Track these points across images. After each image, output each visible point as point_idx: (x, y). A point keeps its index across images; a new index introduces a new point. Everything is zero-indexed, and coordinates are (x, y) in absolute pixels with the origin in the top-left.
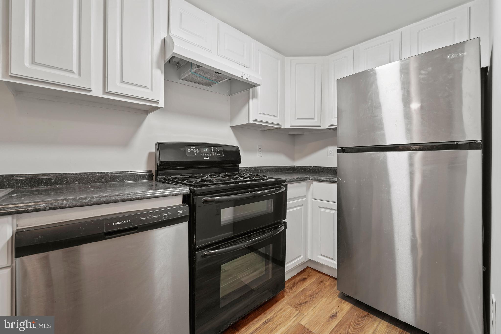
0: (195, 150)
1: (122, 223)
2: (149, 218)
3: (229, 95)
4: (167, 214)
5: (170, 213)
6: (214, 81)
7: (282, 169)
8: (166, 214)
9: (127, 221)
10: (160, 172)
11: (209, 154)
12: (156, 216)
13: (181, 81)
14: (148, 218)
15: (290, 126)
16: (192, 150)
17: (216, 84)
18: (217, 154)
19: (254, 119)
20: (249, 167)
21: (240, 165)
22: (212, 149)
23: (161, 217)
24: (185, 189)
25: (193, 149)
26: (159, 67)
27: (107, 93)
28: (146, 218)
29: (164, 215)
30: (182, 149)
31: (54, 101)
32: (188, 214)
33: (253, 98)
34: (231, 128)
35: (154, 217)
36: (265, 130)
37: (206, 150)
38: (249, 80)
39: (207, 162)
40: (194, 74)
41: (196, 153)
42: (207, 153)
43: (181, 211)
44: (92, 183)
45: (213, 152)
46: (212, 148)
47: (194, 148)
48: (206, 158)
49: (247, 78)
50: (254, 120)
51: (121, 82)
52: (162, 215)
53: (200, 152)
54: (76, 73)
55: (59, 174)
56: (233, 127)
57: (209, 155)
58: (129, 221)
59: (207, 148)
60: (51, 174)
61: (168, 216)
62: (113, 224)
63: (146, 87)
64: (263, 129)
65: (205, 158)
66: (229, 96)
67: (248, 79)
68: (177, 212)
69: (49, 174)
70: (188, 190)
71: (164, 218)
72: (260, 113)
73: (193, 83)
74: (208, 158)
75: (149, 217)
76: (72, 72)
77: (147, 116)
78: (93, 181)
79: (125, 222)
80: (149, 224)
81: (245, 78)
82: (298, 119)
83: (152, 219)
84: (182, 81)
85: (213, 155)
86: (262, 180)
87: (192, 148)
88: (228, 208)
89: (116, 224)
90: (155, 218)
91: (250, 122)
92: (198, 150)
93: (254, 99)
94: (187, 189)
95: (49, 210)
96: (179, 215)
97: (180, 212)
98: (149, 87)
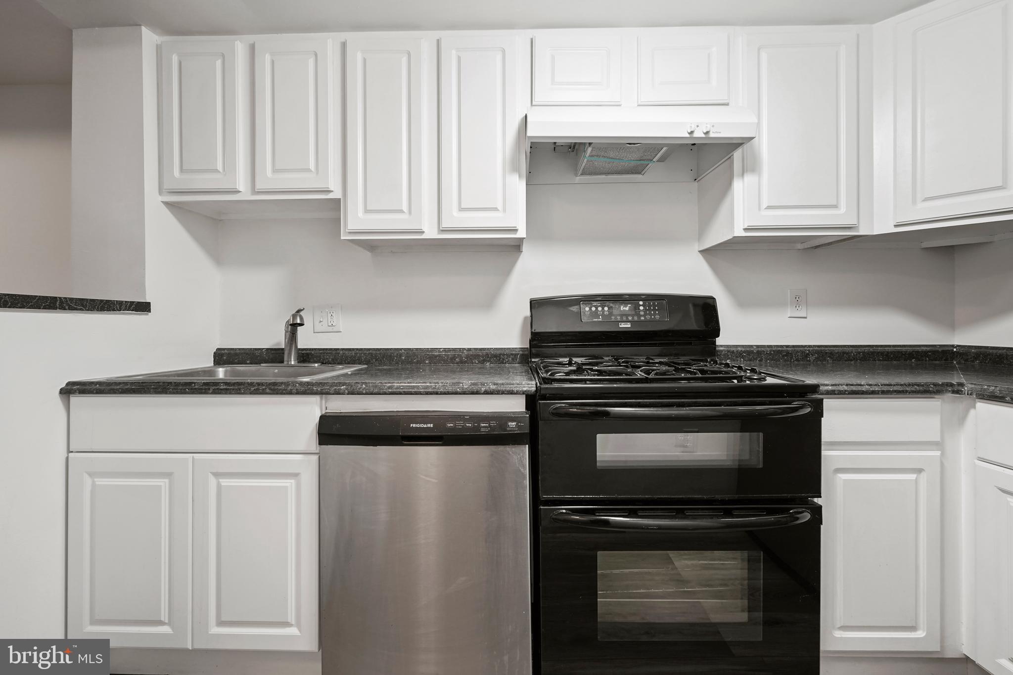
0: (600, 309)
1: (422, 426)
2: (460, 426)
3: (695, 180)
4: (489, 425)
5: (493, 423)
6: (640, 160)
7: (887, 355)
8: (487, 424)
9: (429, 425)
10: (534, 350)
11: (633, 316)
12: (470, 425)
13: (578, 179)
14: (458, 426)
15: (896, 226)
16: (594, 309)
17: (651, 164)
18: (653, 317)
19: (746, 227)
20: (758, 346)
21: (720, 341)
22: (641, 305)
23: (479, 427)
24: (529, 384)
25: (597, 307)
26: (515, 169)
27: (442, 230)
28: (456, 426)
29: (483, 425)
30: (574, 309)
31: (405, 252)
32: (527, 431)
33: (743, 175)
34: (699, 254)
35: (468, 425)
36: (817, 247)
37: (627, 309)
38: (712, 135)
39: (625, 334)
40: (592, 159)
41: (603, 315)
42: (627, 315)
43: (514, 424)
44: (444, 363)
45: (642, 313)
46: (641, 303)
47: (600, 306)
48: (623, 325)
49: (707, 133)
50: (746, 230)
51: (460, 210)
52: (479, 425)
53: (611, 314)
54: (406, 212)
55: (410, 349)
56: (705, 252)
57: (633, 318)
58: (432, 425)
59: (629, 304)
60: (403, 349)
61: (489, 429)
62: (411, 425)
63: (496, 209)
64: (806, 245)
65: (620, 326)
66: (696, 183)
67: (711, 133)
68: (506, 424)
69: (401, 349)
70: (532, 387)
71: (483, 430)
72: (769, 208)
73: (604, 176)
74: (628, 325)
75: (459, 424)
76: (401, 211)
77: (520, 255)
78: (445, 361)
79: (425, 426)
80: (458, 435)
81: (699, 134)
82: (927, 199)
83: (464, 428)
84: (582, 177)
85: (643, 318)
86: (735, 381)
87: (595, 306)
88: (614, 434)
89: (414, 425)
90: (469, 428)
91: (736, 234)
92: (606, 309)
93: (745, 175)
94: (532, 384)
95: (348, 394)
96: (510, 431)
97: (512, 424)
98: (500, 207)
